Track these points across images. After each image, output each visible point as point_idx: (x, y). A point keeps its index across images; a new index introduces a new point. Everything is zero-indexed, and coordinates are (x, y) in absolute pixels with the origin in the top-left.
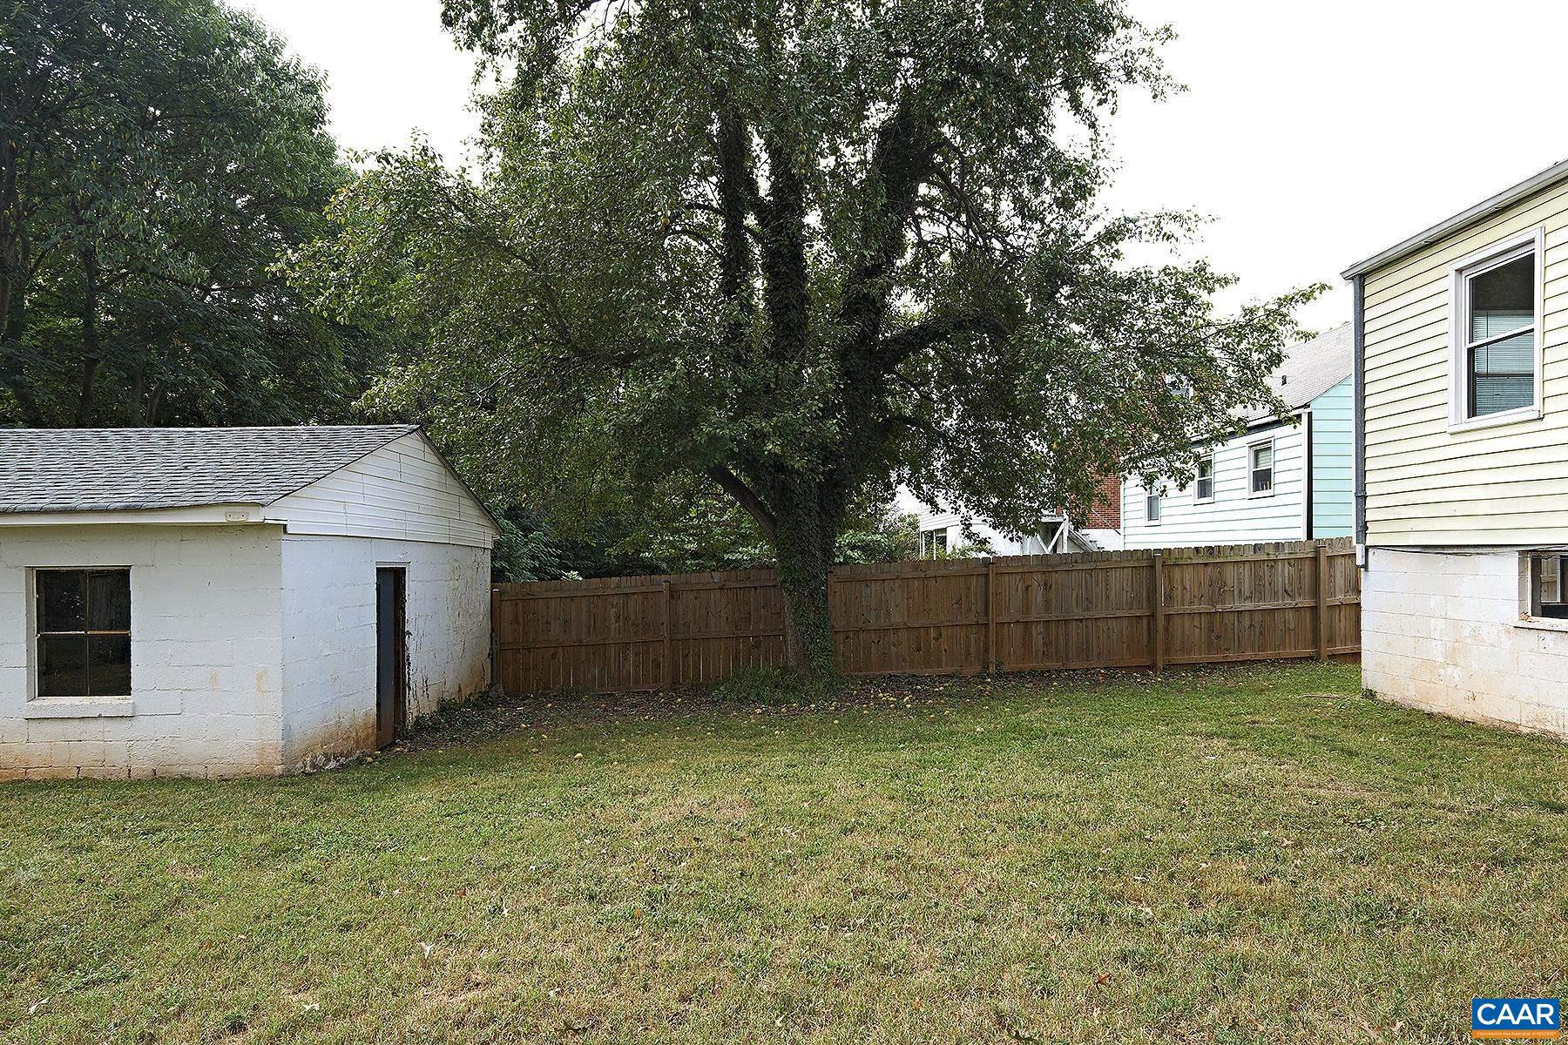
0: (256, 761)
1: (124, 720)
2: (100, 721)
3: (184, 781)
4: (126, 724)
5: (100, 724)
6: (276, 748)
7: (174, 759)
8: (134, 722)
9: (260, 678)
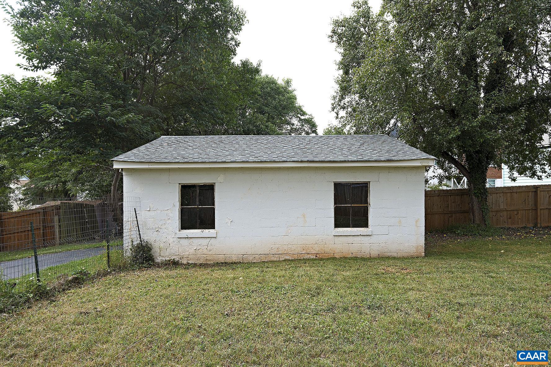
0: (415, 251)
1: (368, 236)
2: (360, 237)
3: (388, 258)
4: (369, 238)
5: (360, 238)
6: (422, 247)
7: (386, 250)
8: (372, 237)
9: (417, 221)
